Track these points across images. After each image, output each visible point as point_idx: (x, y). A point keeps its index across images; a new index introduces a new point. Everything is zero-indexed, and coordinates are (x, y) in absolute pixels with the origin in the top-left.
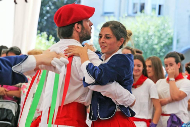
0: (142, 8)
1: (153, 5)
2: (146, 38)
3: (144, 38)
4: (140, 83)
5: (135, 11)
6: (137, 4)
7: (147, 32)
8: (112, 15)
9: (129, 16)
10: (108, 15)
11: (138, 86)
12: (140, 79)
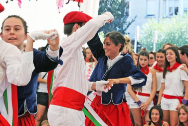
0: (176, 11)
1: (184, 9)
2: (180, 34)
3: (179, 34)
4: (175, 68)
5: (171, 13)
6: (172, 8)
7: (181, 29)
8: (153, 16)
9: (167, 17)
10: (150, 16)
11: (173, 70)
12: (175, 64)
